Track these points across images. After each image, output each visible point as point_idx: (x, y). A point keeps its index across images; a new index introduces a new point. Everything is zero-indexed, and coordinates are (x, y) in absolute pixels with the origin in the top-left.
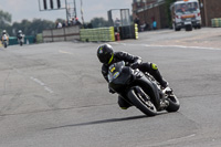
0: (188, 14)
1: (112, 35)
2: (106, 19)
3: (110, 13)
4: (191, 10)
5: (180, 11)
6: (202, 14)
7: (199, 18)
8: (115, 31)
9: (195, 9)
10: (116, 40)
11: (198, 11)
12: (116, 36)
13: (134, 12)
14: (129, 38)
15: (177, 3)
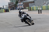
0: (21, 6)
1: (4, 11)
2: (3, 7)
3: (3, 6)
4: (21, 5)
5: (19, 6)
6: (24, 6)
7: (23, 7)
8: (5, 10)
9: (22, 5)
10: (5, 12)
11: (23, 5)
12: (5, 11)
13: (9, 6)
14: (8, 12)
15: (18, 4)
